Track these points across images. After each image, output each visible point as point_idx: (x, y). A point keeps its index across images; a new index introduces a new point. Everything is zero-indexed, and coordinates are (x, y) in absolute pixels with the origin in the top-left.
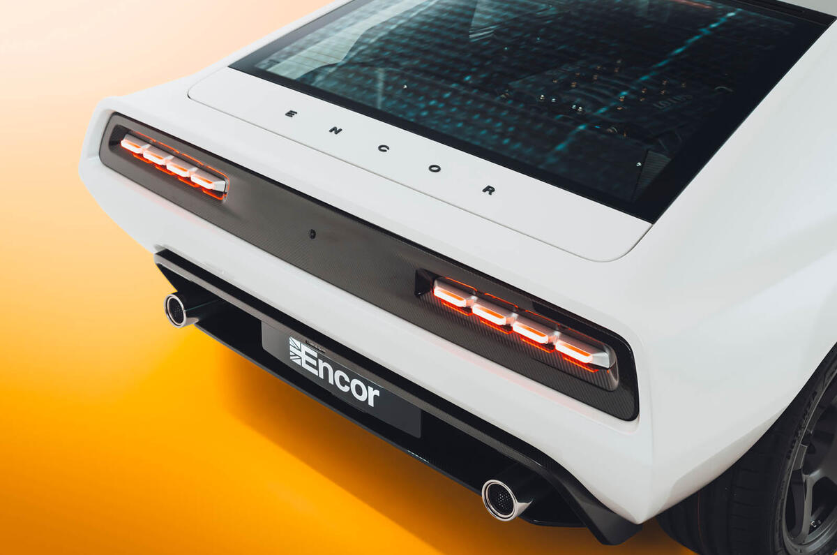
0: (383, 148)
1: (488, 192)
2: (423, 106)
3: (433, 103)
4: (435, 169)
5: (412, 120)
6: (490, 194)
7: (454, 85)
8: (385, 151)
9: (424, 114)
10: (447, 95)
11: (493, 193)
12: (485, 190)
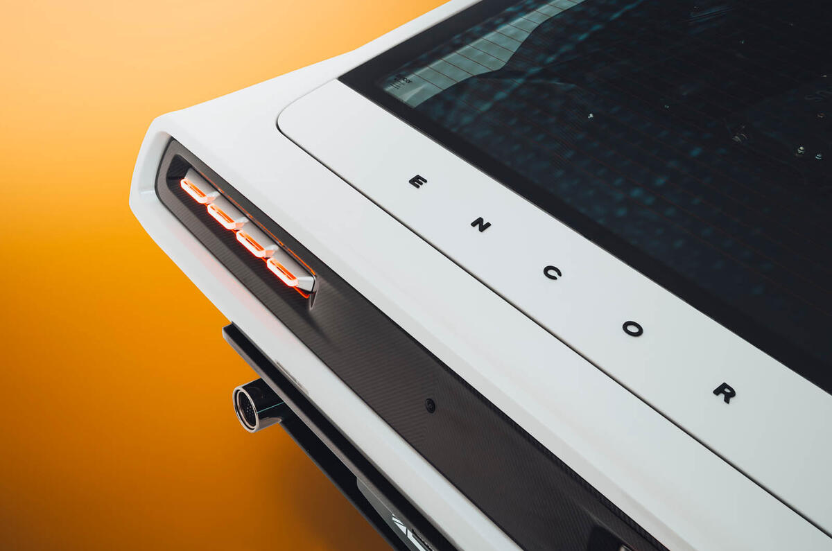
0: (551, 272)
1: (722, 396)
2: (619, 196)
3: (636, 193)
4: (633, 329)
5: (601, 222)
6: (727, 401)
7: (672, 164)
8: (554, 278)
9: (621, 212)
10: (661, 181)
11: (732, 400)
12: (717, 392)
